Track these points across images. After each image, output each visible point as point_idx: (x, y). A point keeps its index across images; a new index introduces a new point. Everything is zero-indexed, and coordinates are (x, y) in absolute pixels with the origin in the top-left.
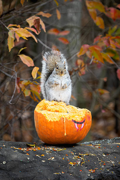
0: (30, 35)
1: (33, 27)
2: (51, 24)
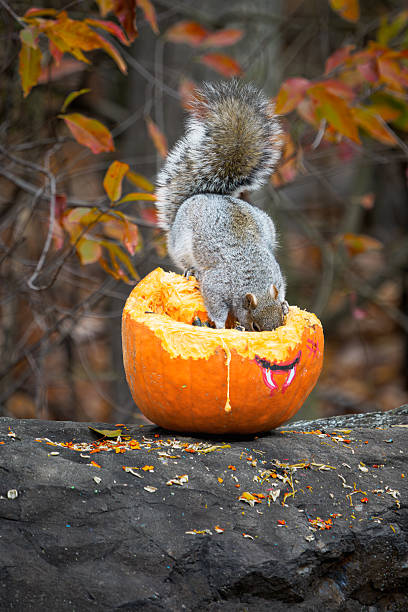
0: (99, 43)
1: (111, 18)
2: (177, 7)
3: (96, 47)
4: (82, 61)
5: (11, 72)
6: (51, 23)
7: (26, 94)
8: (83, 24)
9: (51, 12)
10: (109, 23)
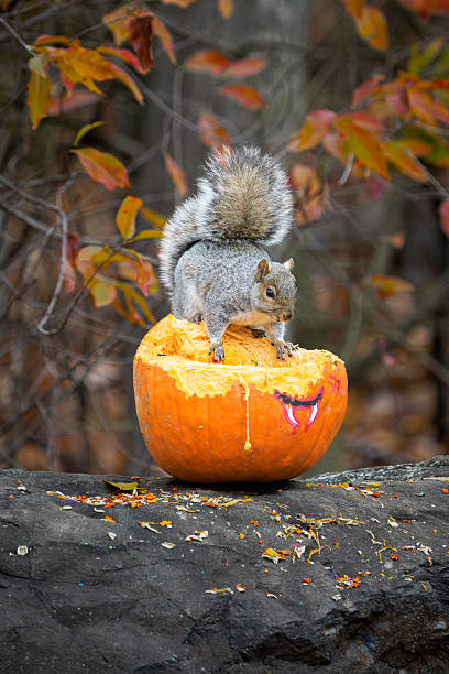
0: (113, 73)
1: (127, 46)
2: (197, 35)
3: (110, 77)
4: (94, 92)
5: (20, 104)
6: (62, 52)
7: (34, 127)
8: (95, 53)
9: (63, 39)
10: (125, 51)
